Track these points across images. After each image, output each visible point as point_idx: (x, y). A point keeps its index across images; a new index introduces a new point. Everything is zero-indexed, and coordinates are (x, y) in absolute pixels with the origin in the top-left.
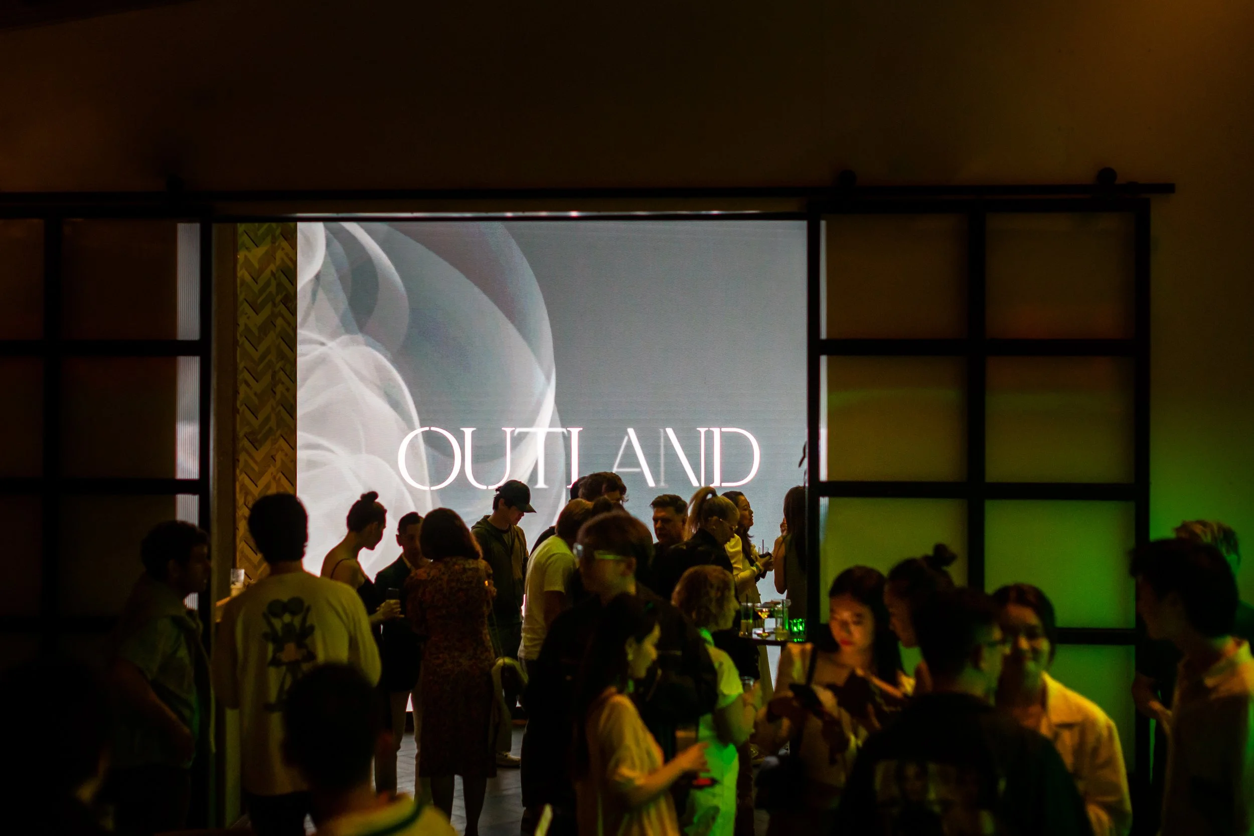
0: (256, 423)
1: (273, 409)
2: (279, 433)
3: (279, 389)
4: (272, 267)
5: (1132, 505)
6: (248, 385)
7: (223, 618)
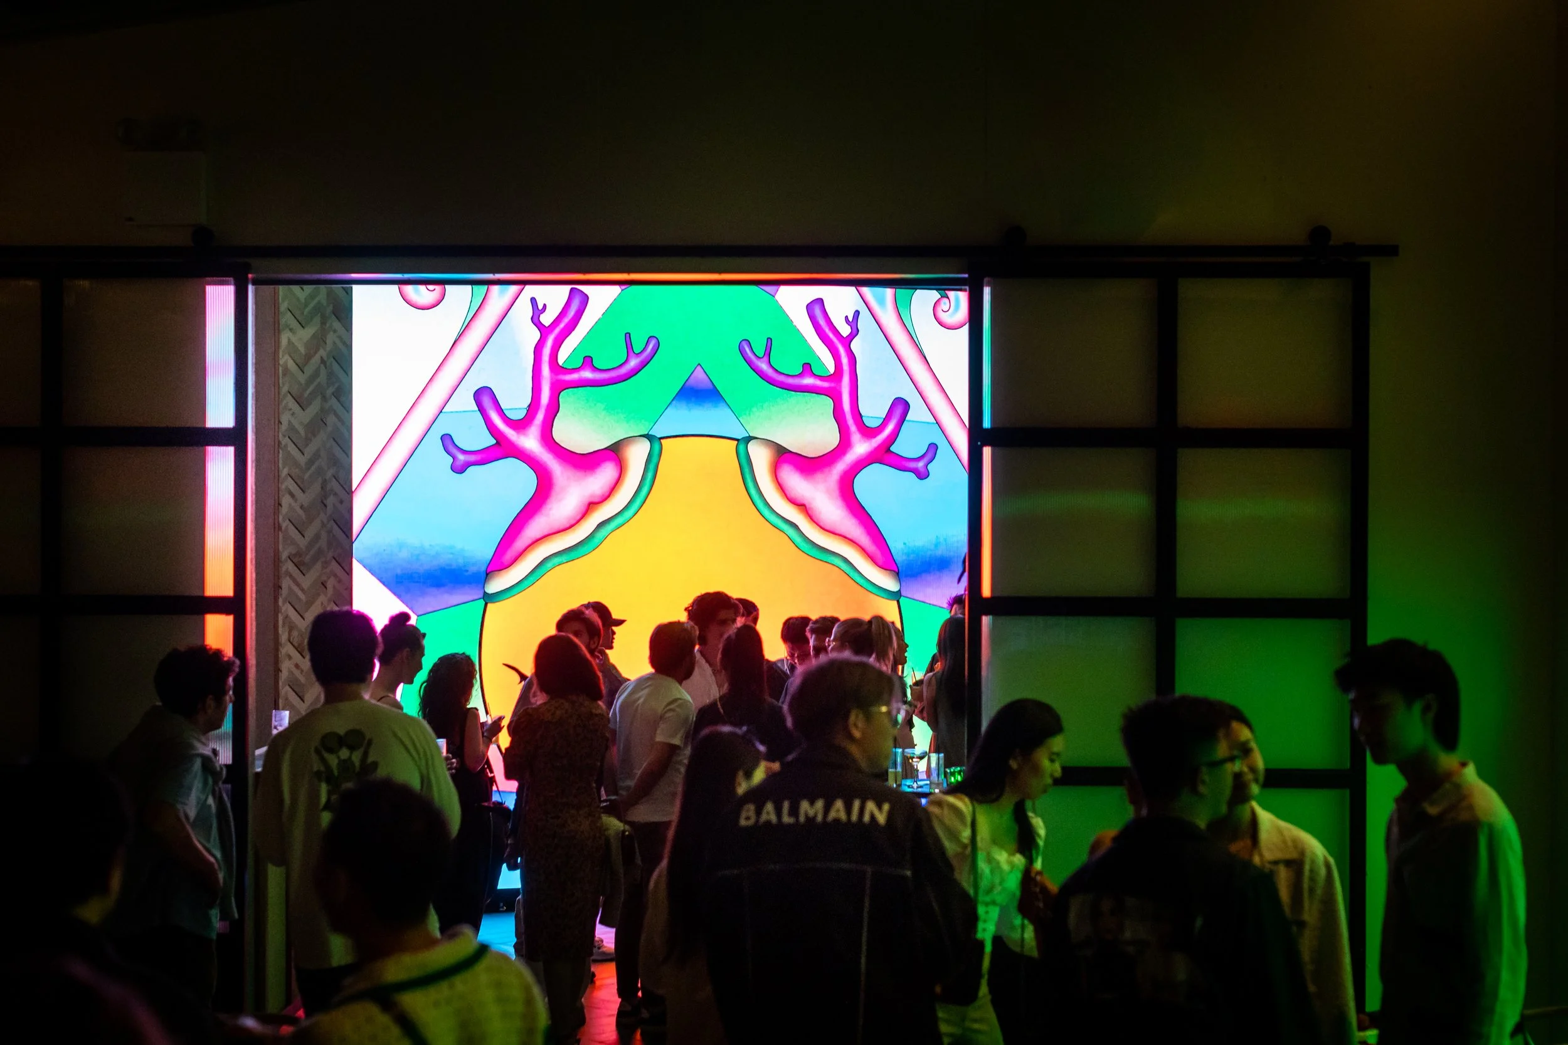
0: (302, 543)
1: (323, 525)
2: (330, 554)
3: (331, 501)
4: (322, 353)
5: (1347, 624)
6: (292, 495)
7: (264, 766)
